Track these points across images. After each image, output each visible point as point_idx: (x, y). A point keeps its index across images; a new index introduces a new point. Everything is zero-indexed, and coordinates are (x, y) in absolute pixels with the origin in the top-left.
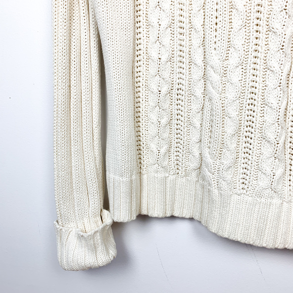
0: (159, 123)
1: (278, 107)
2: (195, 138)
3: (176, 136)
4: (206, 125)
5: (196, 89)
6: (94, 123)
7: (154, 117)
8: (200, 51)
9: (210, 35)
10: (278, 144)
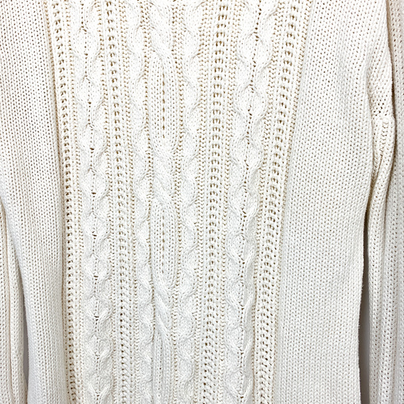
0: (96, 357)
1: (240, 352)
2: (145, 376)
3: (121, 372)
4: (157, 364)
5: (143, 315)
6: (13, 352)
7: (90, 349)
8: (146, 270)
9: (157, 255)
10: (242, 397)
